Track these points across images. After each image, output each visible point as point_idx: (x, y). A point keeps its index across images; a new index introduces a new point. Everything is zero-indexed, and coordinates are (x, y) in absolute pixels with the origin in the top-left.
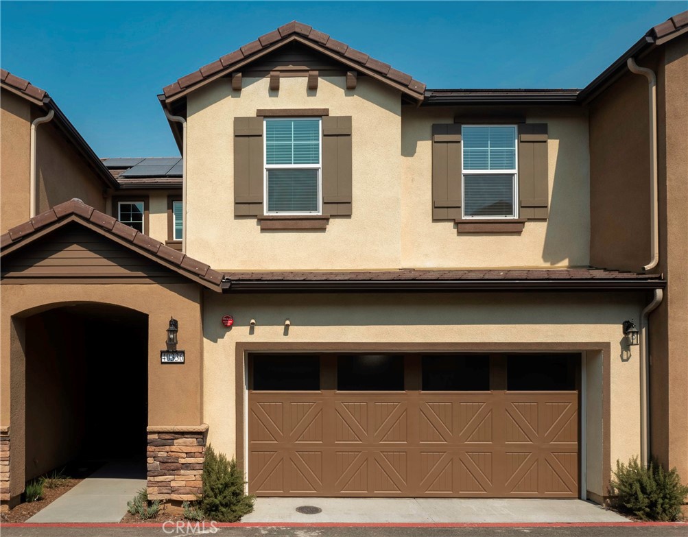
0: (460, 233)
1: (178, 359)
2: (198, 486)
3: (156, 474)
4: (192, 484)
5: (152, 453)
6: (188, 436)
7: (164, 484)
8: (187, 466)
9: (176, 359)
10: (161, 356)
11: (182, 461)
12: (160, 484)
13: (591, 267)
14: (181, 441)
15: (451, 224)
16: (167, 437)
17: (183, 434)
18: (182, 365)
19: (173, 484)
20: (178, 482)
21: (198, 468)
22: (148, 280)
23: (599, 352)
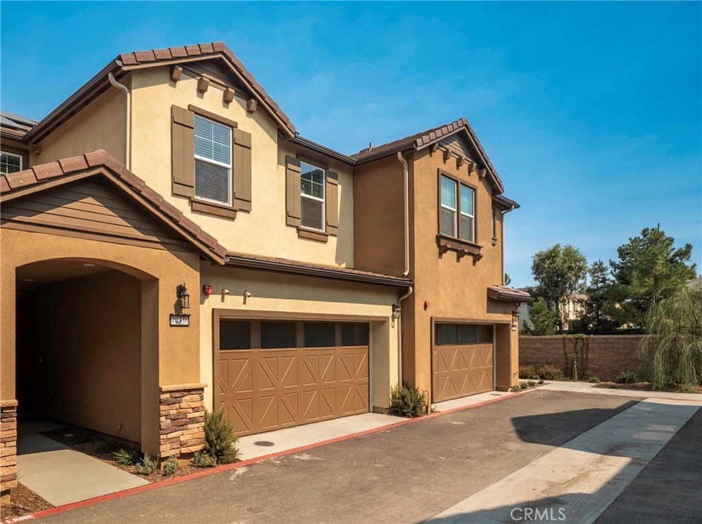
0: (300, 237)
1: (184, 322)
2: (201, 437)
3: (169, 431)
4: (197, 435)
5: (165, 412)
6: (194, 393)
7: (175, 440)
8: (193, 420)
9: (183, 322)
10: (170, 320)
11: (190, 416)
12: (171, 441)
13: (354, 269)
14: (188, 397)
15: (295, 230)
16: (178, 395)
17: (189, 391)
18: (186, 328)
19: (182, 439)
20: (185, 436)
21: (201, 420)
22: (159, 246)
23: (384, 322)
